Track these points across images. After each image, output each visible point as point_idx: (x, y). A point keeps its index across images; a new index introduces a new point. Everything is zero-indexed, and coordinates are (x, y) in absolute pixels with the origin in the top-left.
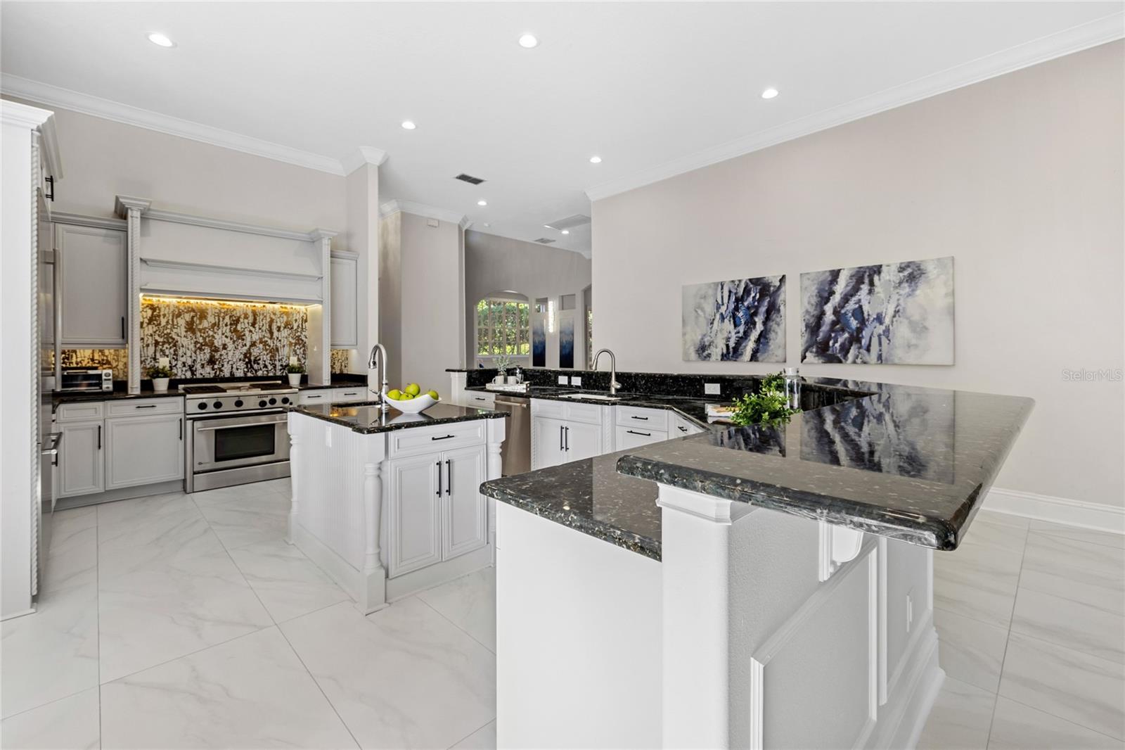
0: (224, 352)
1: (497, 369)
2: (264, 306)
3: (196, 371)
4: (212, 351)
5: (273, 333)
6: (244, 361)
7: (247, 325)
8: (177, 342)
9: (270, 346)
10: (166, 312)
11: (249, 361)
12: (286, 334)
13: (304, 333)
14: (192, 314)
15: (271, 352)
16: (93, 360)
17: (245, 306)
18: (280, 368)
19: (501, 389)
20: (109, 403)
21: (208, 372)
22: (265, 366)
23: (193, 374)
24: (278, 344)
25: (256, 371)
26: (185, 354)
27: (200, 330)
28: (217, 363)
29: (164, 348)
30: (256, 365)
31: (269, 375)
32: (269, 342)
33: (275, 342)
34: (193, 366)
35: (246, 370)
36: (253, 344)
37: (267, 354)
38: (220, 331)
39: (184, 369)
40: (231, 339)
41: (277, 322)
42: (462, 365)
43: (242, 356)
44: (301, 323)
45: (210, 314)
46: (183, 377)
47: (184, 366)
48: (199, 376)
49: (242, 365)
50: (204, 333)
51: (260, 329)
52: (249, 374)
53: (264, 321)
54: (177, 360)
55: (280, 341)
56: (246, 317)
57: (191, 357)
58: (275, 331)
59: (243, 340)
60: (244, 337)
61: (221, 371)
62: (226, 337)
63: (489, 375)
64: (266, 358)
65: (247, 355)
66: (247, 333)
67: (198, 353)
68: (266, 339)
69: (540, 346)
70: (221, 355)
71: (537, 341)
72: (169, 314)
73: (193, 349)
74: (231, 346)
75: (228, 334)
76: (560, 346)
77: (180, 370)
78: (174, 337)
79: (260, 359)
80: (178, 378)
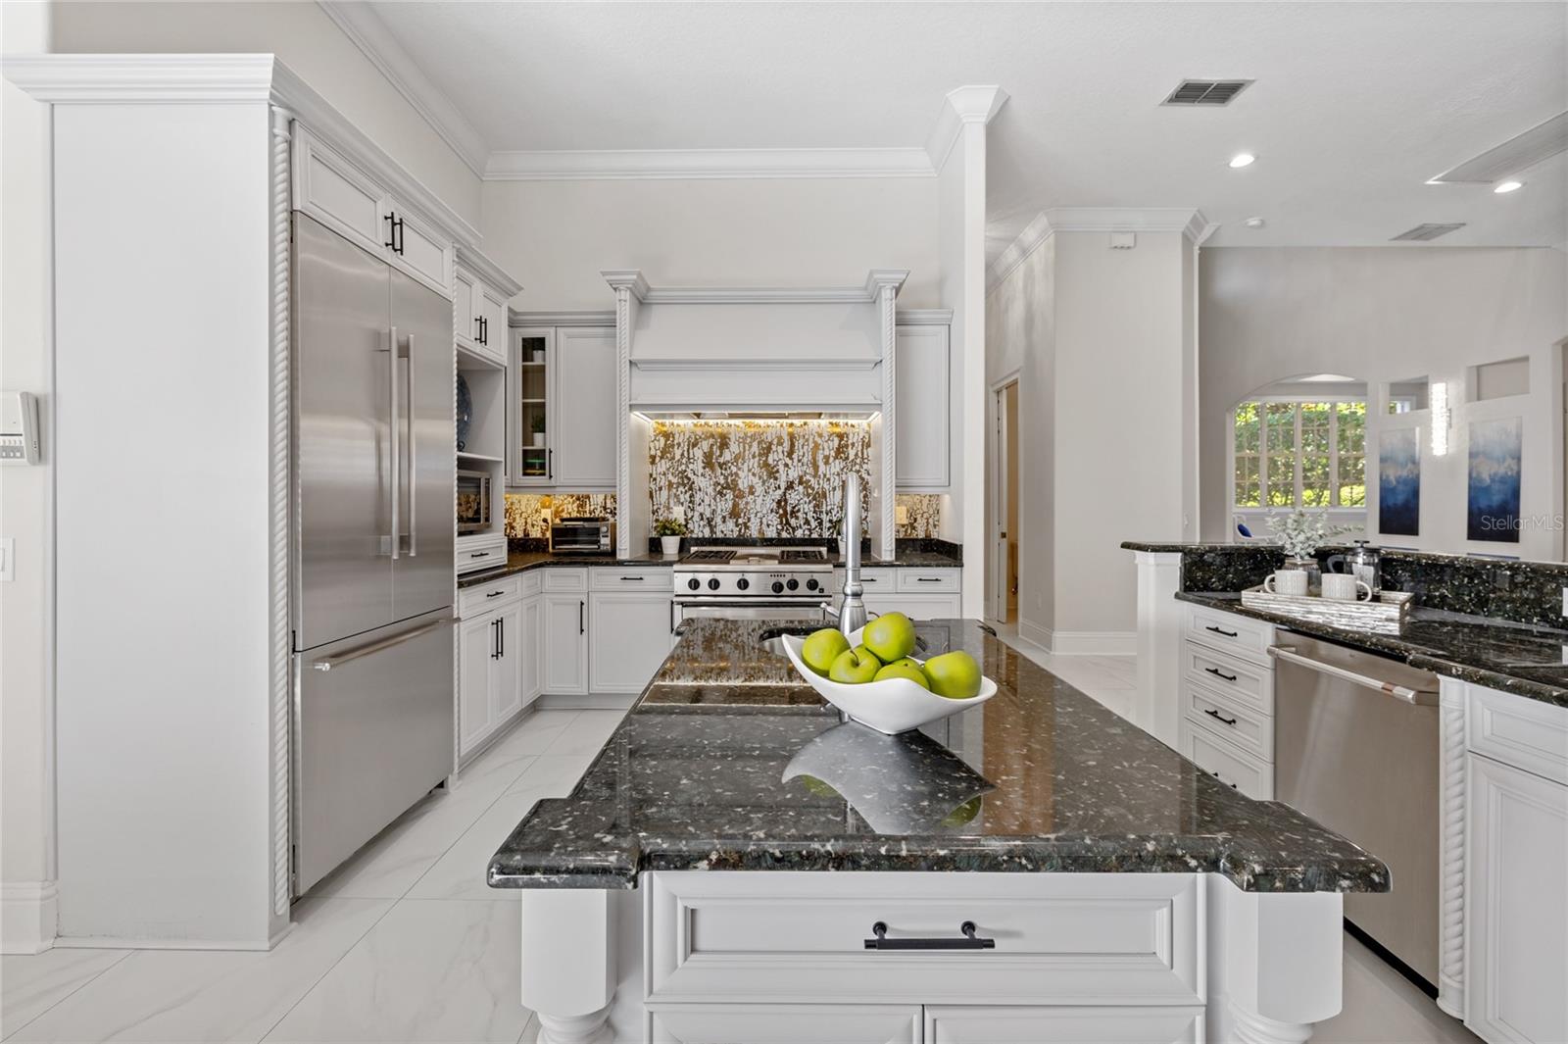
0: (750, 498)
1: (1282, 548)
2: (805, 424)
3: (715, 526)
4: (736, 496)
5: (818, 467)
6: (777, 513)
7: (781, 456)
8: (693, 483)
9: (813, 489)
10: (681, 441)
11: (785, 511)
12: (838, 469)
13: (865, 466)
14: (711, 441)
15: (814, 499)
16: (605, 508)
17: (779, 425)
18: (829, 525)
19: (1297, 612)
20: (594, 570)
21: (728, 529)
22: (807, 522)
23: (712, 532)
24: (826, 487)
25: (794, 529)
26: (703, 501)
27: (721, 466)
28: (742, 515)
29: (679, 493)
30: (793, 520)
31: (813, 536)
32: (813, 481)
33: (821, 482)
34: (713, 519)
35: (779, 527)
36: (790, 486)
37: (810, 502)
38: (746, 464)
39: (702, 523)
40: (760, 478)
41: (823, 449)
42: (1187, 529)
43: (774, 505)
44: (860, 448)
45: (733, 440)
46: (701, 536)
47: (702, 519)
48: (719, 535)
49: (774, 519)
50: (726, 469)
51: (799, 461)
52: (784, 535)
53: (805, 447)
54: (693, 510)
55: (829, 480)
56: (780, 443)
57: (710, 505)
58: (821, 464)
59: (776, 479)
60: (777, 475)
61: (747, 527)
62: (754, 475)
63: (1263, 563)
64: (807, 508)
65: (781, 503)
66: (781, 468)
67: (718, 500)
68: (808, 477)
69: (1401, 487)
70: (747, 503)
71: (1392, 478)
72: (684, 443)
73: (713, 494)
74: (759, 489)
75: (756, 470)
76: (1470, 488)
77: (696, 525)
78: (689, 476)
79: (799, 511)
80: (694, 536)
